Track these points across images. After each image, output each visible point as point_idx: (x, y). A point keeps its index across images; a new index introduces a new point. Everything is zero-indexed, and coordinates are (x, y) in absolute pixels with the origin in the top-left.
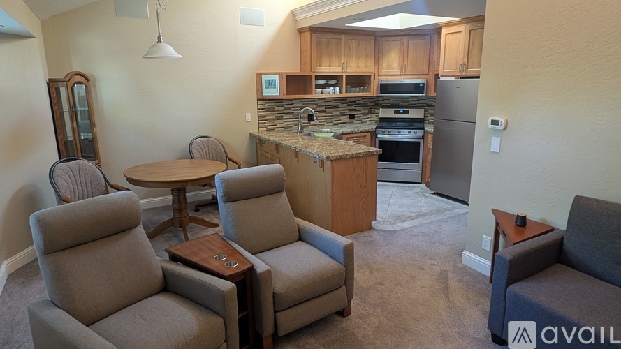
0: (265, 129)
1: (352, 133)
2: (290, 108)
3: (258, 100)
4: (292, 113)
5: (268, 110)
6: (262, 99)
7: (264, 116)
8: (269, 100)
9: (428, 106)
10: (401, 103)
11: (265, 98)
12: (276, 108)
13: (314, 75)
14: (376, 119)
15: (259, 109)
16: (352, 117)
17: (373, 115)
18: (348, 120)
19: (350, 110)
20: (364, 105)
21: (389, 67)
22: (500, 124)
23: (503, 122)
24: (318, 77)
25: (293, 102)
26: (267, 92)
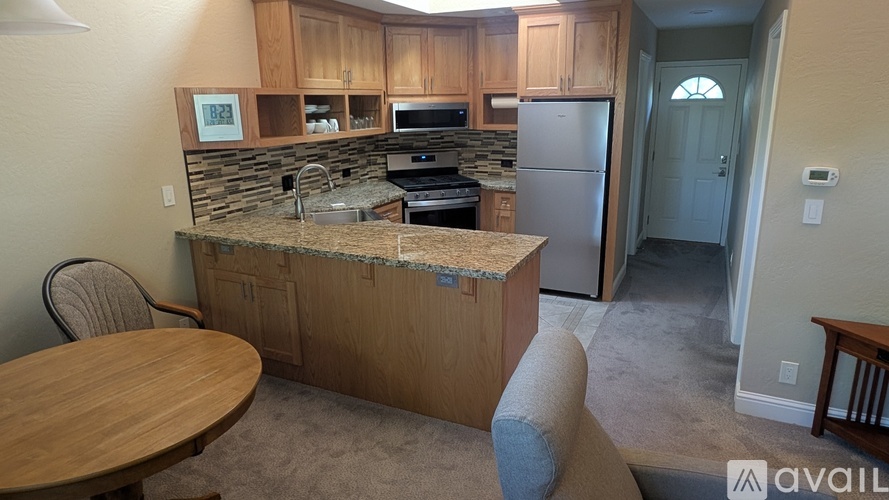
0: (208, 218)
1: (381, 206)
2: (249, 167)
3: (186, 153)
4: (255, 178)
5: (209, 175)
6: (196, 151)
7: (203, 190)
8: (208, 151)
9: (458, 146)
10: (415, 144)
11: (202, 148)
12: (225, 170)
13: (302, 94)
14: (380, 173)
15: (189, 174)
16: (346, 173)
17: (373, 168)
18: (340, 181)
19: (344, 161)
20: (361, 151)
21: (406, 82)
22: (829, 178)
23: (837, 174)
24: (310, 100)
25: (254, 153)
26: (209, 134)
